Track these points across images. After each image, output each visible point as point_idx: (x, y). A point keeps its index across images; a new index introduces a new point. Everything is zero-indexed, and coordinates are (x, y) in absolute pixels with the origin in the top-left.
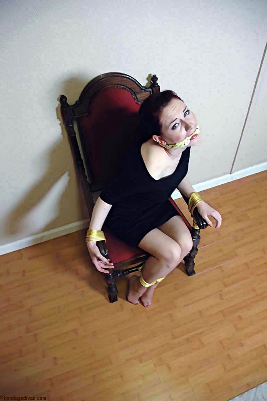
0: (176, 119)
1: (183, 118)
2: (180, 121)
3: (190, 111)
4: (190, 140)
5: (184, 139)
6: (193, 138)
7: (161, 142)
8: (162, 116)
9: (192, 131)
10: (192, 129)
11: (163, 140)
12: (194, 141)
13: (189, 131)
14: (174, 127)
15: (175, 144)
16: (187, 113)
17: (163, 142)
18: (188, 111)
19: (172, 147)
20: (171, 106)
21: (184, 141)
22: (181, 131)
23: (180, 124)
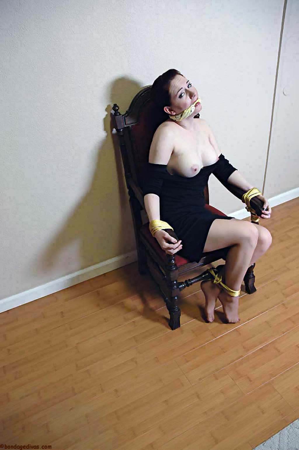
0: (182, 88)
1: (187, 88)
2: (185, 91)
3: (192, 85)
4: (195, 107)
5: (190, 106)
6: (197, 106)
7: (171, 113)
8: (171, 87)
9: (195, 98)
10: (195, 96)
11: (172, 110)
12: (197, 108)
13: (193, 98)
14: (181, 96)
15: (183, 112)
16: (190, 86)
17: (172, 112)
18: (190, 84)
19: (182, 115)
20: (177, 79)
21: (190, 109)
22: (186, 99)
23: (185, 93)
